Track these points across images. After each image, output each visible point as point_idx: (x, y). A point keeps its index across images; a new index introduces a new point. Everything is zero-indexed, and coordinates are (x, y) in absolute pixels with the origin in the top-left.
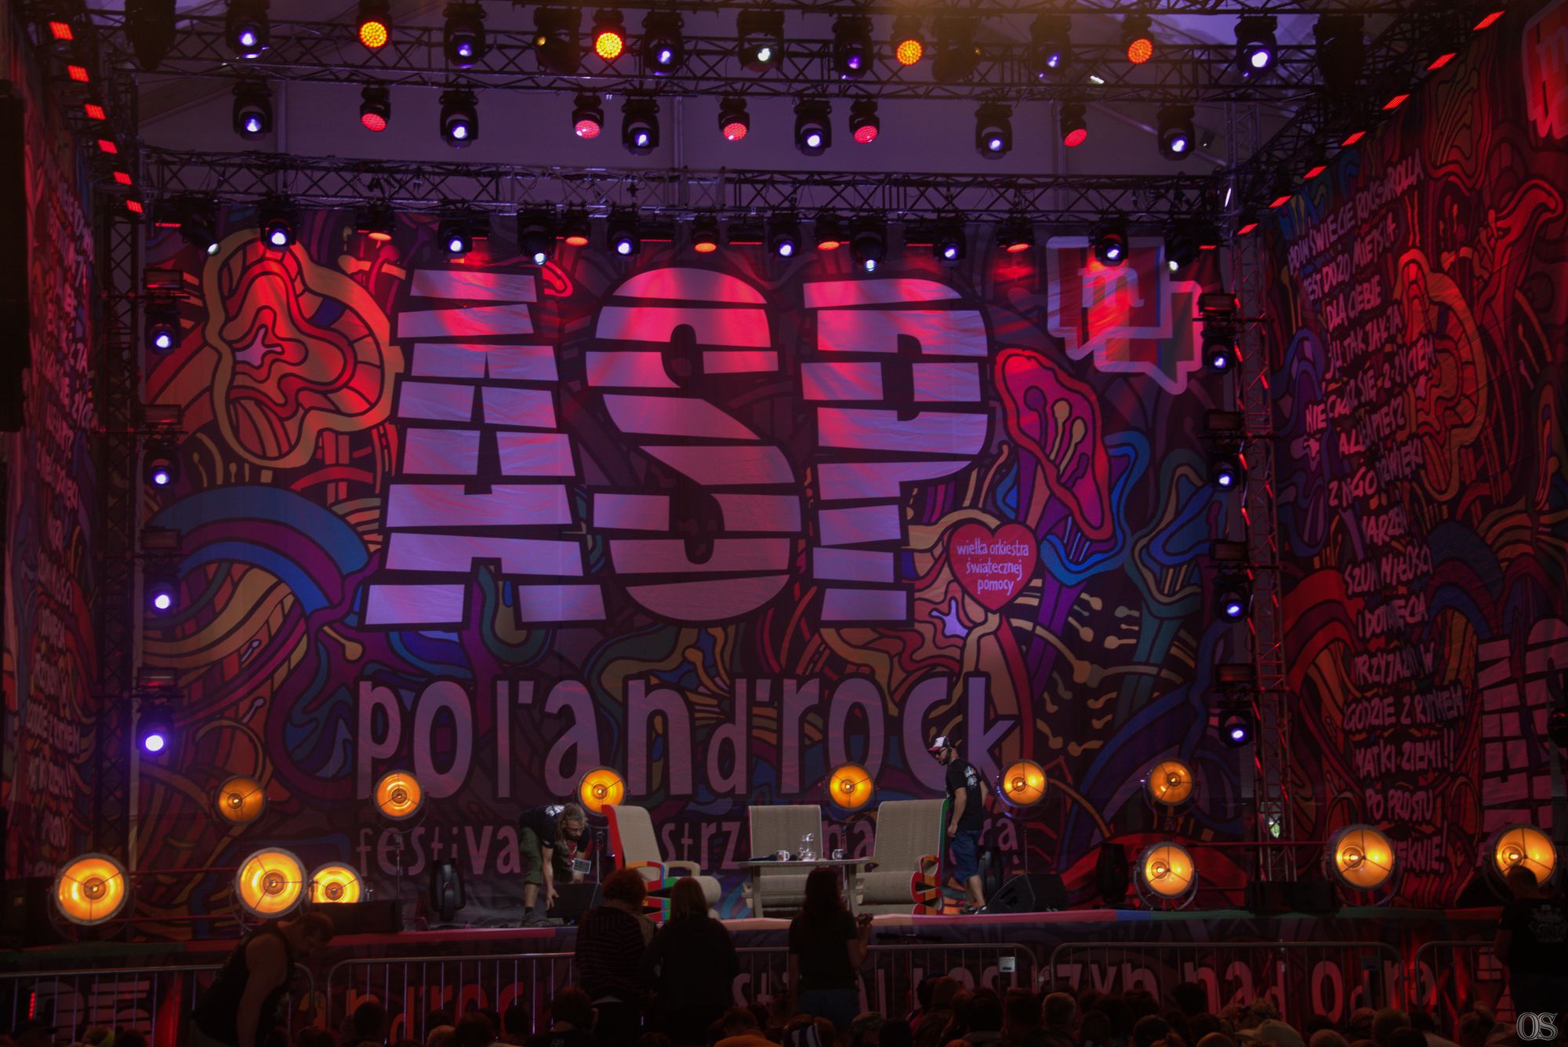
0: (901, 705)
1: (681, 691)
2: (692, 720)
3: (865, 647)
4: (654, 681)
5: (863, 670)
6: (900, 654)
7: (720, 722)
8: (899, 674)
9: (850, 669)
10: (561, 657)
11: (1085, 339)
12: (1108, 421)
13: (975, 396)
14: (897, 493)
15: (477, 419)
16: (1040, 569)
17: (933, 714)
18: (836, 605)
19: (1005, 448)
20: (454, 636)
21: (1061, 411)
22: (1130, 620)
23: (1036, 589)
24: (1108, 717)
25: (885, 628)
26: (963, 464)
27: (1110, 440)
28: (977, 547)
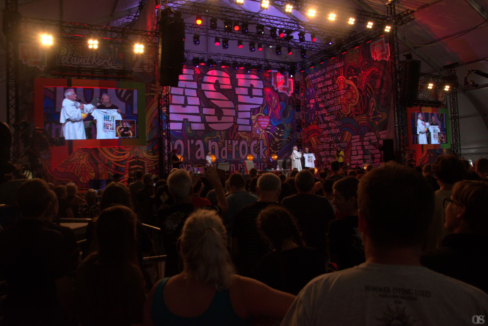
0: (250, 145)
1: (217, 142)
2: (219, 147)
3: (245, 135)
4: (213, 140)
5: (245, 139)
6: (250, 136)
7: (223, 147)
8: (250, 140)
9: (243, 139)
10: (198, 136)
11: (277, 87)
12: (280, 100)
13: (261, 95)
14: (250, 110)
15: (184, 95)
16: (270, 123)
17: (255, 146)
18: (240, 128)
19: (266, 104)
20: (180, 132)
21: (274, 98)
22: (283, 132)
23: (270, 126)
24: (280, 147)
25: (248, 132)
26: (260, 106)
27: (280, 103)
28: (261, 119)
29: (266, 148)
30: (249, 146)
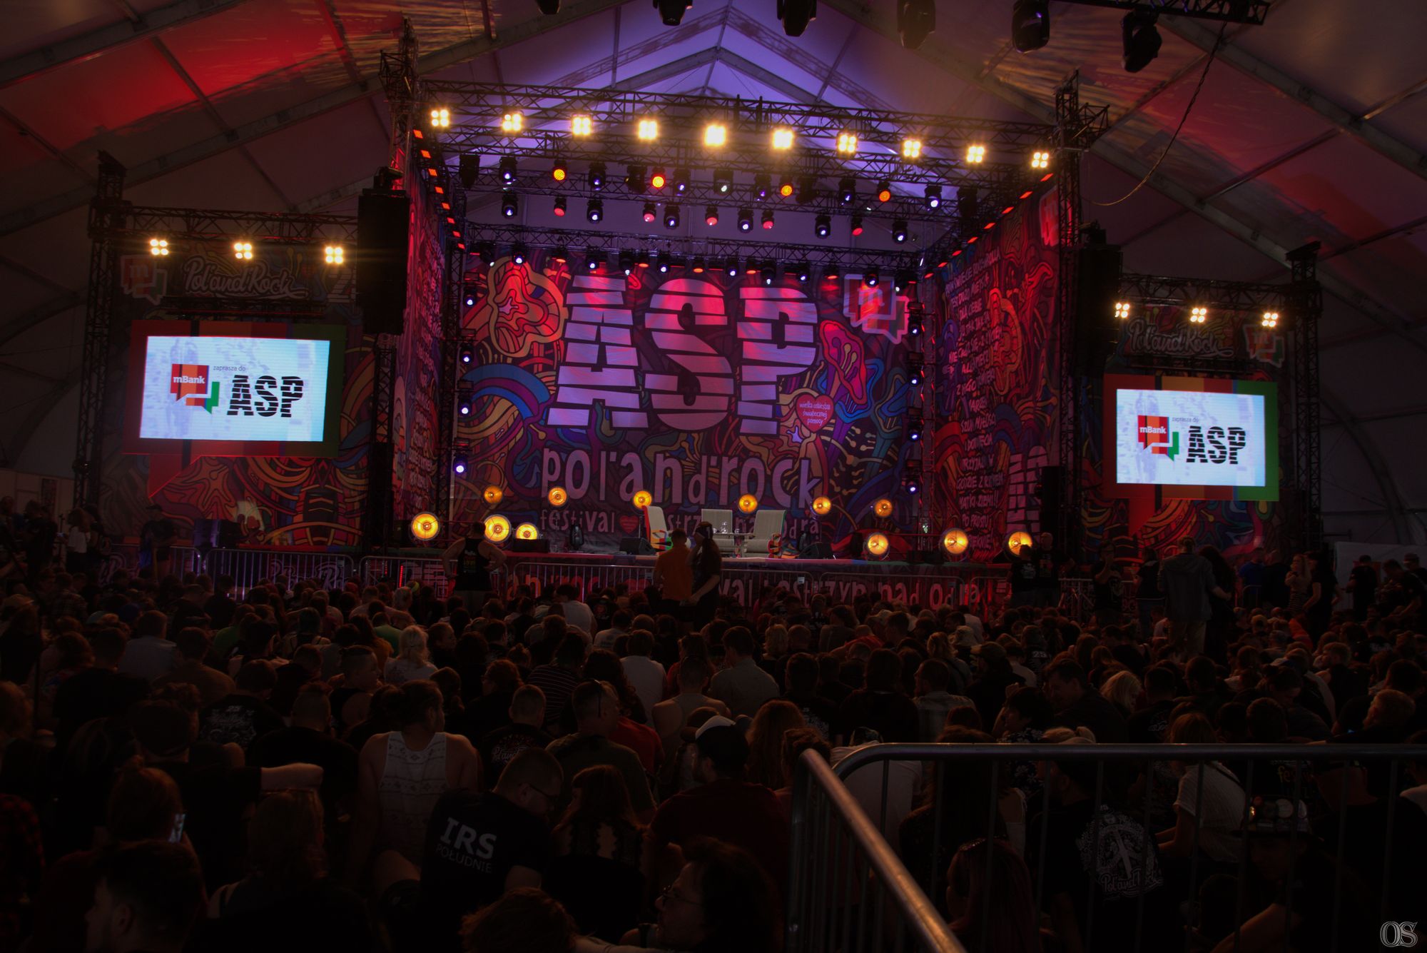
0: (772, 470)
1: (679, 459)
2: (683, 471)
3: (758, 445)
4: (667, 455)
5: (757, 454)
6: (773, 449)
7: (695, 474)
8: (772, 457)
9: (751, 454)
10: (628, 442)
11: (859, 318)
12: (867, 353)
13: (811, 340)
14: (775, 380)
15: (598, 340)
16: (834, 415)
17: (786, 475)
18: (746, 426)
19: (823, 363)
20: (584, 432)
21: (847, 348)
22: (871, 439)
23: (832, 424)
24: (860, 480)
25: (767, 437)
26: (805, 369)
27: (867, 362)
28: (808, 405)
29: (819, 480)
30: (769, 472)
